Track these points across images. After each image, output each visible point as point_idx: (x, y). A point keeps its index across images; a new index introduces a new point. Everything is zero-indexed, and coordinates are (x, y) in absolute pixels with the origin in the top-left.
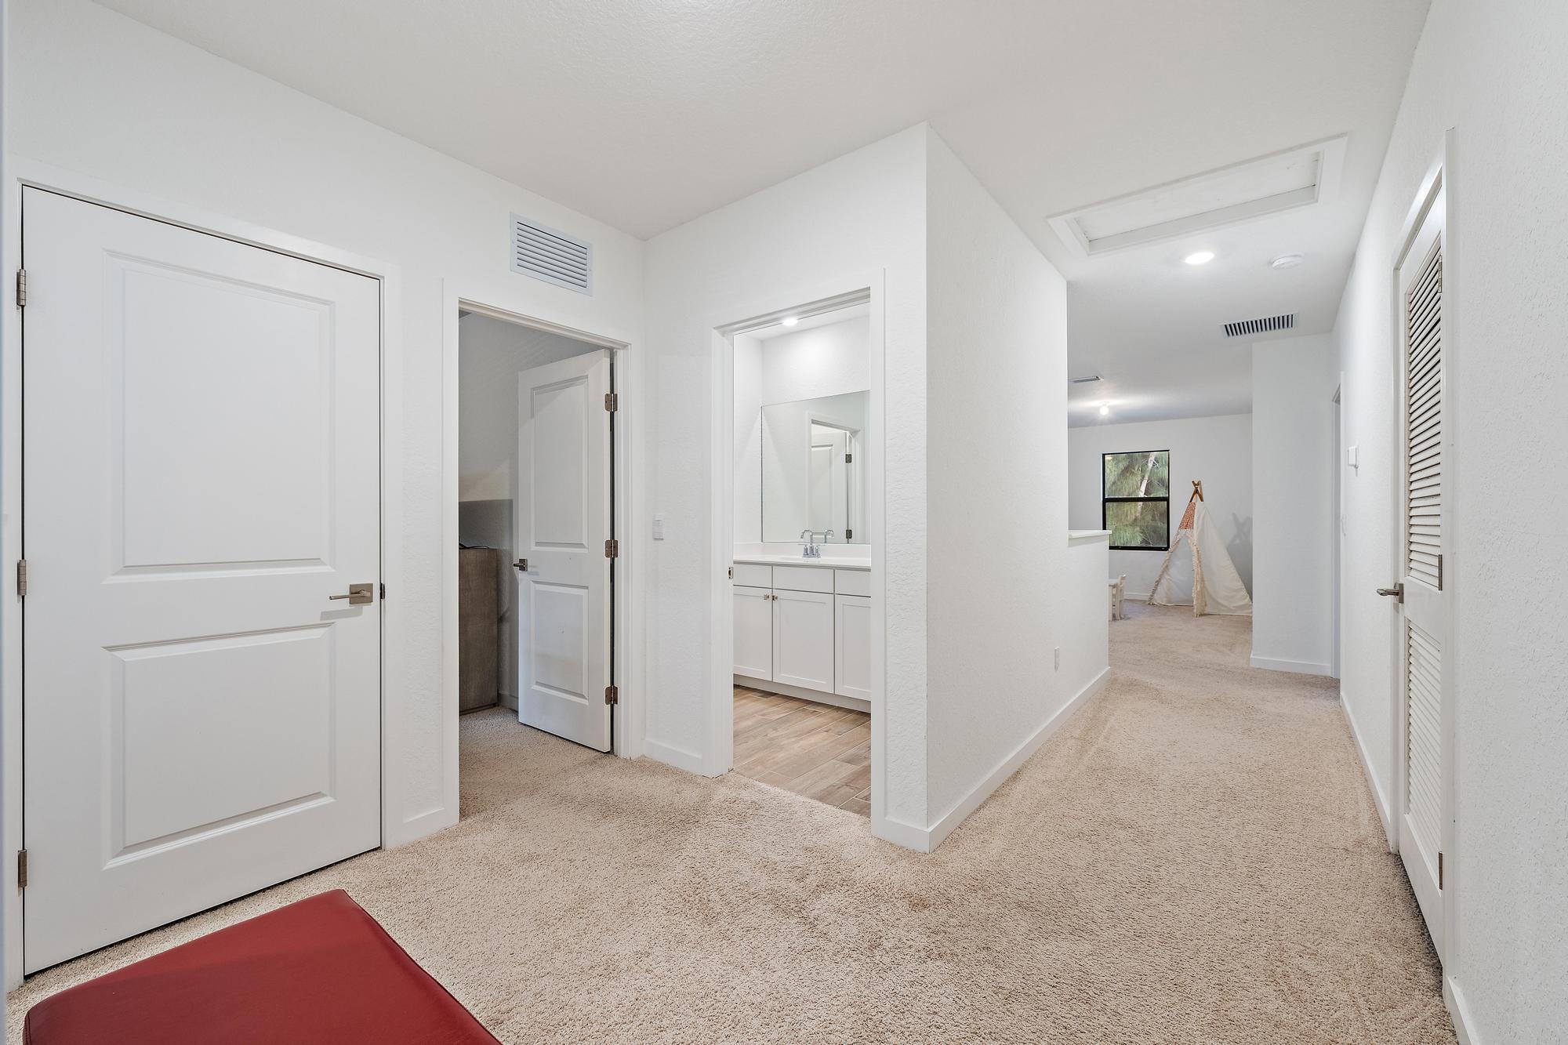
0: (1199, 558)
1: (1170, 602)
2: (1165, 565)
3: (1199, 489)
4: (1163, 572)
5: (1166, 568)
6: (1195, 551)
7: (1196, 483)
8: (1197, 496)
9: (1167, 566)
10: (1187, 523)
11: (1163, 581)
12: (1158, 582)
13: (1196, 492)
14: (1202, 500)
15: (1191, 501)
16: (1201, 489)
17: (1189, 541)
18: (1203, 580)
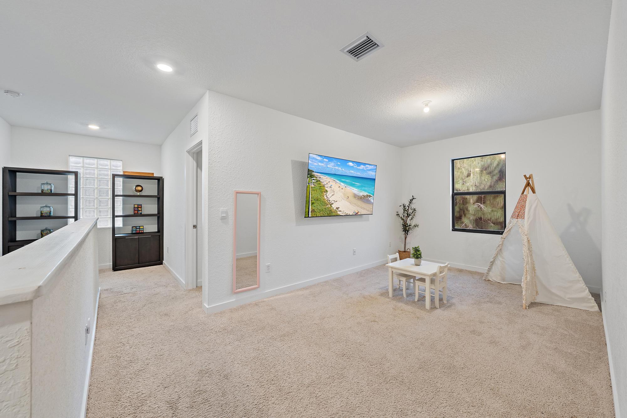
0: (530, 249)
1: (504, 280)
2: (499, 248)
3: (530, 182)
4: (497, 255)
5: (500, 251)
6: (526, 240)
7: (528, 176)
8: (529, 189)
9: (501, 250)
10: (519, 214)
11: (498, 263)
12: (492, 263)
13: (528, 184)
14: (534, 192)
15: (523, 193)
16: (533, 181)
17: (520, 230)
18: (534, 269)
